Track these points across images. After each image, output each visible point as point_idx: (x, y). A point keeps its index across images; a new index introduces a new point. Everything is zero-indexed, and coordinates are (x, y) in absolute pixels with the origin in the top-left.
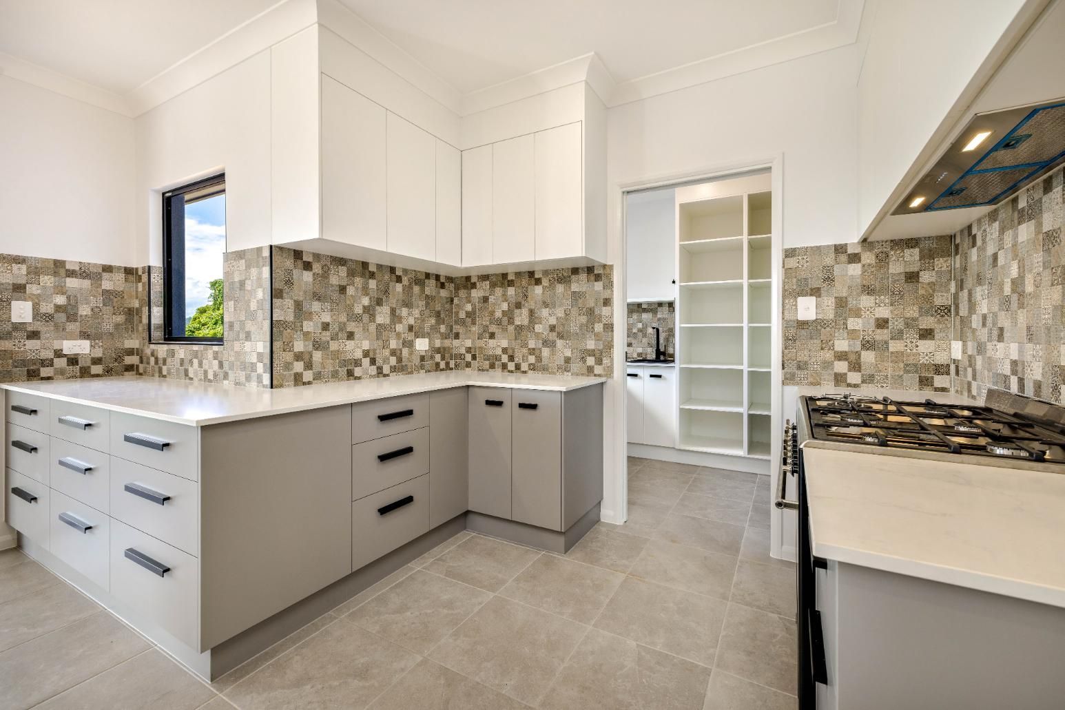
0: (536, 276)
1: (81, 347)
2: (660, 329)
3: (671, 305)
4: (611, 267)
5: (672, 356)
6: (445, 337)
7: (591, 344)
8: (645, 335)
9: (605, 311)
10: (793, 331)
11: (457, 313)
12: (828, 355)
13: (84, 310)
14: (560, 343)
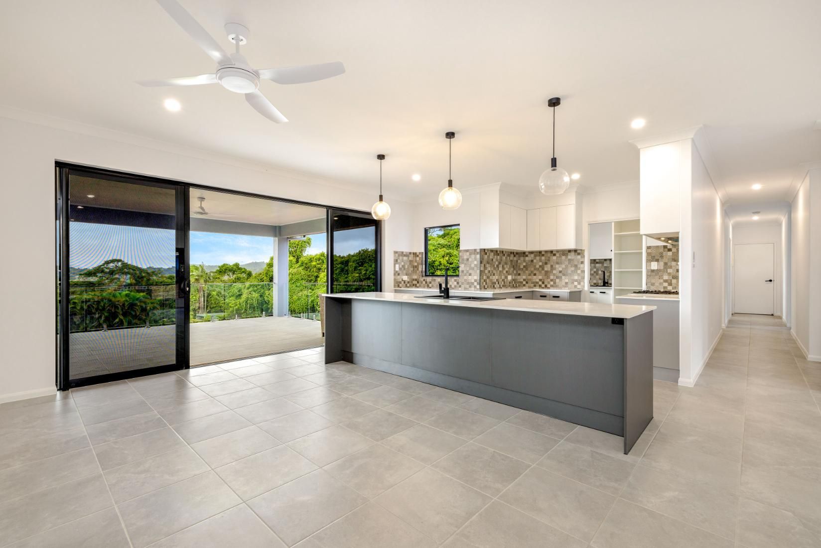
0: (554, 253)
1: (405, 278)
2: (606, 272)
3: (610, 260)
4: (584, 250)
5: (611, 284)
6: (515, 275)
7: (576, 278)
8: (597, 274)
9: (582, 266)
10: (650, 273)
11: (519, 266)
12: (662, 281)
13: (406, 267)
14: (563, 277)
